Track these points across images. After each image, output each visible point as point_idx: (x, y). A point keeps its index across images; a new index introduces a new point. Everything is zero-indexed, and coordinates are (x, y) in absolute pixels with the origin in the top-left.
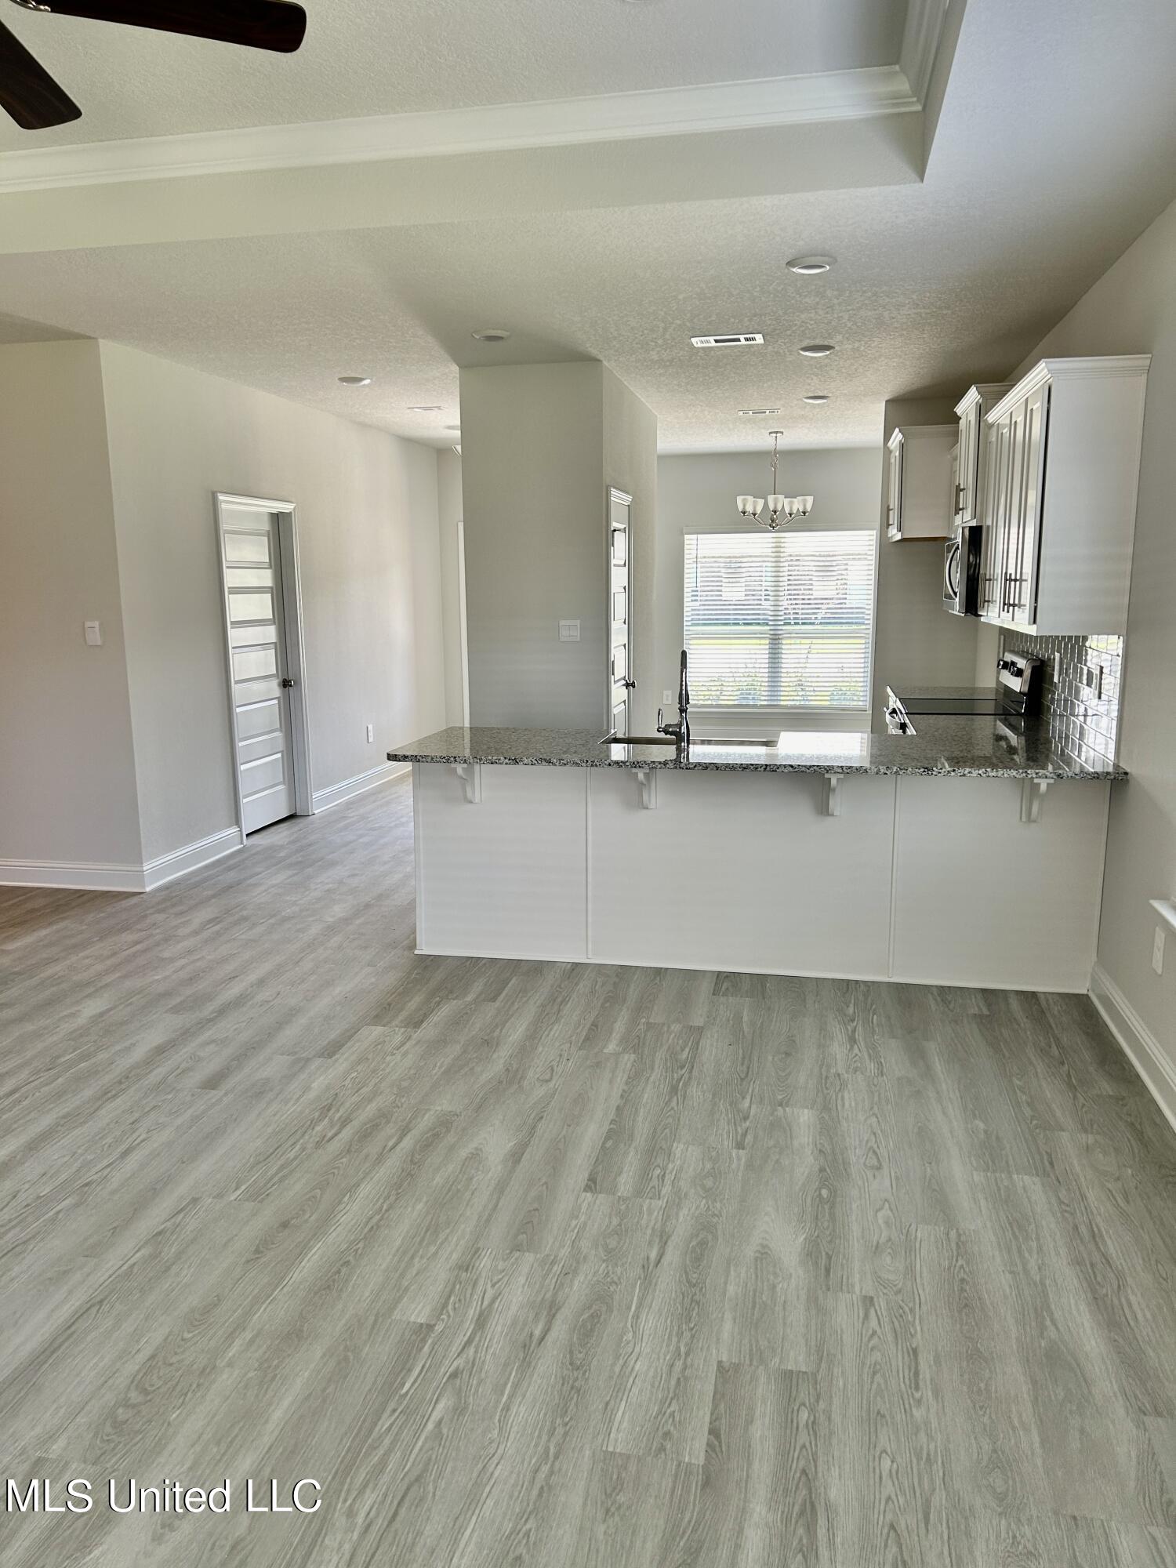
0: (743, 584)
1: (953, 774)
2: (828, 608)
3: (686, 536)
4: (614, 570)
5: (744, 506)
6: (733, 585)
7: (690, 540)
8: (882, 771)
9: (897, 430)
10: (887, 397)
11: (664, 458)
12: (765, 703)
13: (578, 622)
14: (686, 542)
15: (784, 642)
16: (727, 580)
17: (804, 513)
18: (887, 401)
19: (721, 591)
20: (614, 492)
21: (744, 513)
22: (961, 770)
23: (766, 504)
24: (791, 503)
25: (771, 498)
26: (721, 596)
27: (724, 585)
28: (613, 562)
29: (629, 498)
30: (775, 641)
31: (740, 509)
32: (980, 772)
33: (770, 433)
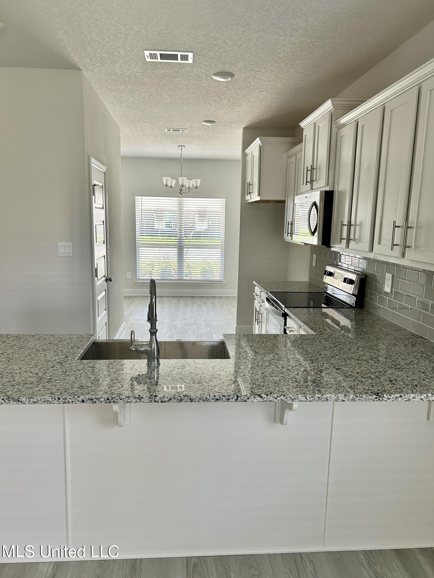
0: (165, 222)
1: (400, 399)
2: (195, 232)
3: (136, 197)
4: (95, 211)
5: (167, 182)
6: (160, 222)
7: (138, 199)
8: (341, 398)
9: (258, 139)
10: (244, 125)
11: (124, 158)
12: (176, 278)
13: (71, 244)
14: (136, 200)
15: (185, 250)
16: (156, 219)
17: (196, 187)
18: (244, 128)
19: (154, 224)
20: (93, 160)
21: (167, 186)
22: (407, 396)
23: (177, 182)
24: (189, 182)
25: (180, 179)
26: (154, 227)
27: (155, 222)
28: (94, 205)
29: (105, 168)
30: (180, 249)
31: (165, 183)
32: (422, 397)
33: (179, 146)
